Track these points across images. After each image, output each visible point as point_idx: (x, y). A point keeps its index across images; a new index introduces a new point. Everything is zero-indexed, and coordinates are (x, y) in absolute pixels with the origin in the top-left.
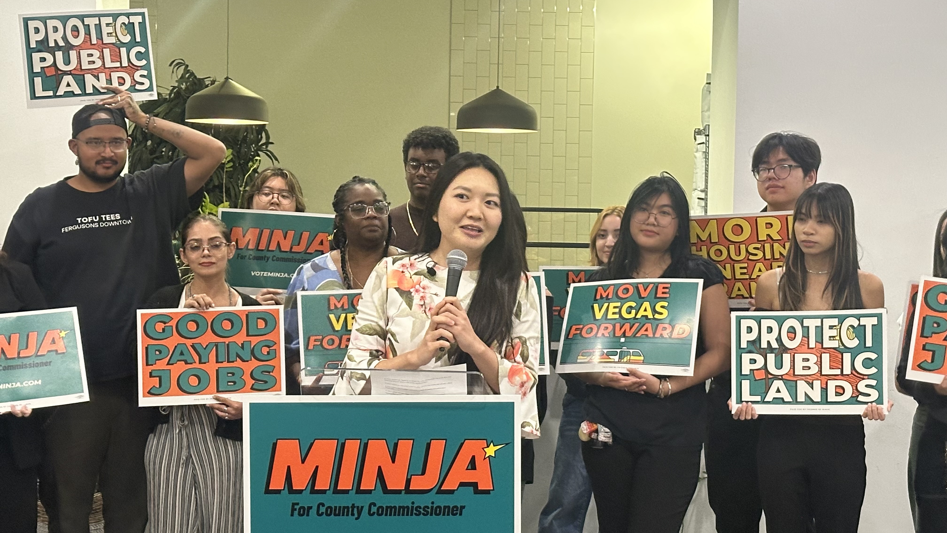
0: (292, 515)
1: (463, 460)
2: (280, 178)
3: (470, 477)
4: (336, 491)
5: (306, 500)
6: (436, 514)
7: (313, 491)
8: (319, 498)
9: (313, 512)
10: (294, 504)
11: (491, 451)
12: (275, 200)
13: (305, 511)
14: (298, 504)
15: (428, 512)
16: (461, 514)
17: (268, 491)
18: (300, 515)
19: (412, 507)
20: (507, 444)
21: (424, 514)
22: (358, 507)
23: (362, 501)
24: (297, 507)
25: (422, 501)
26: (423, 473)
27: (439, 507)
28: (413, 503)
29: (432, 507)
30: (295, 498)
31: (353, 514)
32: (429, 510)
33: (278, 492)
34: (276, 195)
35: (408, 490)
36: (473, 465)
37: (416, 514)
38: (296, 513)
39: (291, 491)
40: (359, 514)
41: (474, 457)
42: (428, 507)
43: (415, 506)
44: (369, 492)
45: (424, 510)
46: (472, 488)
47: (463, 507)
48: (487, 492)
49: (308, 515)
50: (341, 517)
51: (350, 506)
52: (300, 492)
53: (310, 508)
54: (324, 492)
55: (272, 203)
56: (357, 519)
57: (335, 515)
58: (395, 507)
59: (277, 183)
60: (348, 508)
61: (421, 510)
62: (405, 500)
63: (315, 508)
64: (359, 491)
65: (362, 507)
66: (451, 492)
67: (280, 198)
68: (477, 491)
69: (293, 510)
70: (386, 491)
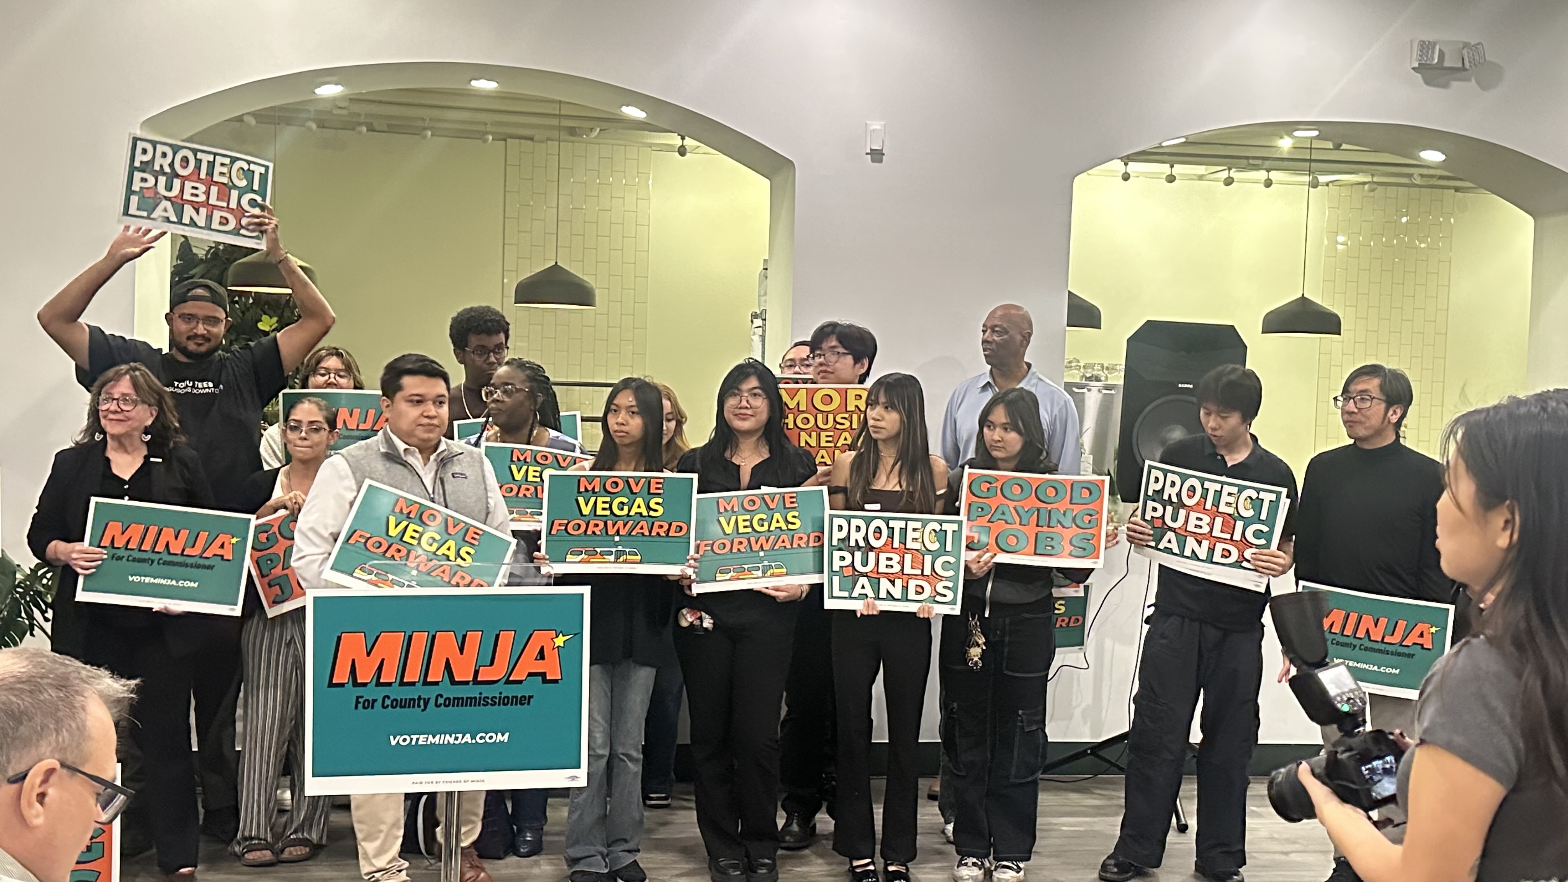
0: (356, 707)
1: (532, 650)
2: (335, 357)
3: (539, 667)
4: (402, 684)
5: (369, 693)
6: (504, 704)
7: (379, 684)
8: (385, 691)
9: (378, 704)
10: (358, 698)
11: (560, 641)
12: (332, 380)
13: (369, 704)
14: (362, 697)
15: (495, 703)
16: (529, 704)
17: (331, 685)
18: (364, 708)
19: (480, 698)
20: (575, 635)
21: (492, 705)
22: (424, 699)
23: (430, 693)
24: (361, 700)
25: (489, 692)
26: (492, 664)
27: (508, 697)
28: (481, 694)
29: (500, 698)
30: (360, 691)
31: (419, 706)
32: (497, 701)
33: (342, 685)
34: (332, 375)
35: (476, 681)
36: (541, 655)
37: (483, 705)
38: (360, 706)
39: (356, 684)
40: (425, 707)
41: (542, 648)
42: (496, 698)
43: (483, 696)
44: (436, 683)
45: (492, 700)
46: (540, 678)
47: (531, 697)
48: (556, 681)
49: (372, 707)
50: (407, 709)
51: (416, 698)
52: (365, 685)
53: (375, 701)
54: (389, 684)
55: (329, 384)
56: (423, 710)
57: (401, 707)
58: (462, 698)
59: (333, 362)
60: (414, 700)
61: (489, 701)
62: (473, 691)
63: (380, 701)
64: (426, 683)
65: (429, 699)
66: (520, 682)
67: (337, 378)
68: (545, 681)
69: (357, 702)
70: (453, 682)
